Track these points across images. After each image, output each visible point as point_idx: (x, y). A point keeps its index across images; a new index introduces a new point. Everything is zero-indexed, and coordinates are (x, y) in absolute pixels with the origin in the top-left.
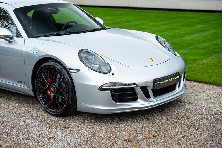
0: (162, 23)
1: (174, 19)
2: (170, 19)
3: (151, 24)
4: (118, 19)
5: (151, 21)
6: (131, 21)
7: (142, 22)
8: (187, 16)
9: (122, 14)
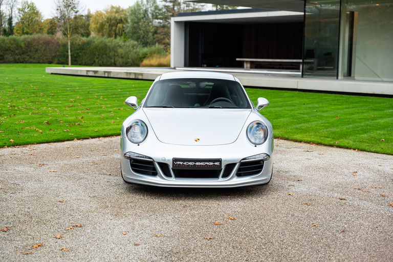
0: (345, 106)
1: (356, 103)
2: (352, 103)
3: (333, 107)
4: (291, 101)
5: (331, 104)
6: (307, 104)
7: (321, 105)
8: (371, 100)
9: (292, 97)
